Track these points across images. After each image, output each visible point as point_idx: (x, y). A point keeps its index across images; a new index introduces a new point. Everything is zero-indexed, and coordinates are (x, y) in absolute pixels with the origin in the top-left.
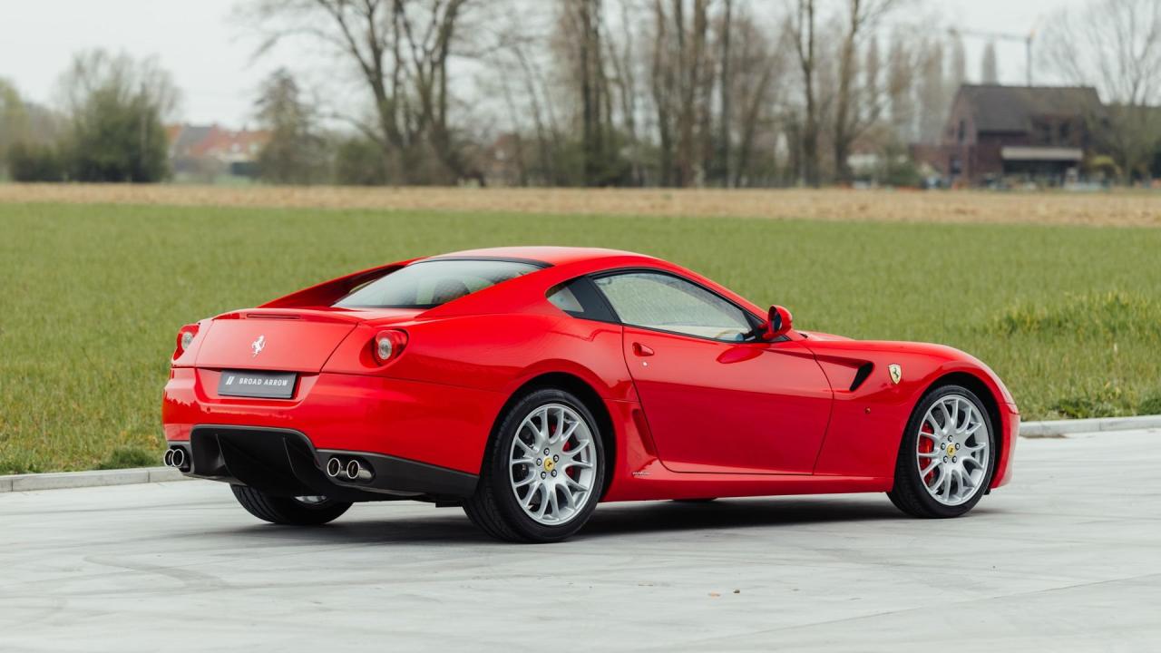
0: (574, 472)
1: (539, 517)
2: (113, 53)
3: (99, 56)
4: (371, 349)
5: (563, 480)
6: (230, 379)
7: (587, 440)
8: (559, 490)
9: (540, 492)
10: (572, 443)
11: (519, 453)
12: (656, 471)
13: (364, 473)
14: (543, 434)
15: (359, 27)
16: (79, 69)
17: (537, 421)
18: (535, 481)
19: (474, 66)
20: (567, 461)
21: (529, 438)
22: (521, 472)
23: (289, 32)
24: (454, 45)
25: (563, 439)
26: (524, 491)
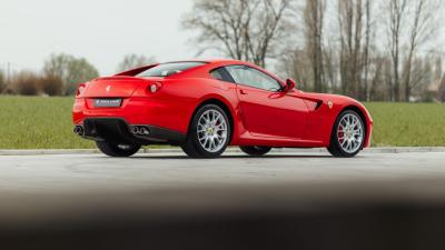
0: (220, 133)
1: (209, 150)
2: (139, 56)
3: (134, 57)
4: (149, 88)
5: (216, 136)
6: (98, 101)
7: (223, 121)
8: (215, 139)
9: (208, 141)
10: (218, 123)
11: (200, 128)
12: (248, 135)
13: (146, 132)
14: (208, 121)
15: (233, 47)
16: (126, 61)
17: (205, 116)
18: (206, 137)
19: (275, 61)
20: (217, 129)
21: (203, 122)
22: (202, 135)
23: (207, 48)
24: (267, 54)
25: (215, 121)
26: (203, 142)
